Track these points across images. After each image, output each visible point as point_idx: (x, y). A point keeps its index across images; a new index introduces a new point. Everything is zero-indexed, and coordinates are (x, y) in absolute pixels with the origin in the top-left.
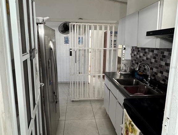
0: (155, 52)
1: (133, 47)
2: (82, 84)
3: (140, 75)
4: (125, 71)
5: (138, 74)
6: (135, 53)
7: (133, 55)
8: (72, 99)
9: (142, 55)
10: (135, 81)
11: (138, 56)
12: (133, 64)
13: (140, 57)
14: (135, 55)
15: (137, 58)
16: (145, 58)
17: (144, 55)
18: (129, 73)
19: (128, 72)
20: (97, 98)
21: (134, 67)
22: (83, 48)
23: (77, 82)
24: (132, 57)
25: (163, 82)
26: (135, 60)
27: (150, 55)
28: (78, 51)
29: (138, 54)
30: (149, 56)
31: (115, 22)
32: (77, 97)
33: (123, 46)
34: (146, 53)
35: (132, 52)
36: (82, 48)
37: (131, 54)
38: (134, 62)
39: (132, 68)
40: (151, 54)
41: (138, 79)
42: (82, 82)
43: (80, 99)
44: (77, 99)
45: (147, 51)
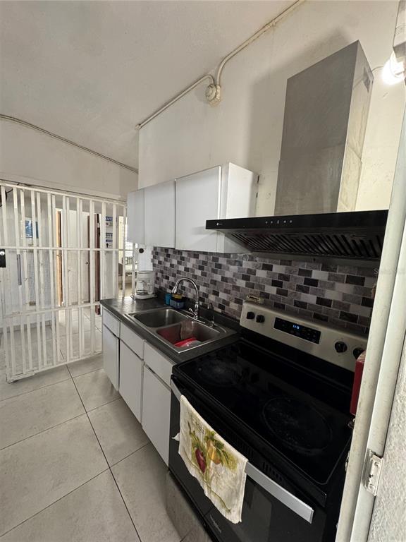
0: (202, 258)
1: (155, 248)
2: (41, 327)
3: (177, 300)
4: (146, 293)
5: (173, 299)
6: (162, 259)
7: (157, 263)
8: (11, 376)
9: (175, 262)
10: (169, 312)
11: (168, 265)
12: (158, 278)
13: (172, 266)
14: (160, 262)
15: (166, 268)
16: (182, 268)
17: (179, 263)
18: (153, 296)
19: (151, 294)
20: (85, 356)
21: (159, 284)
22: (40, 247)
23: (25, 326)
24: (154, 265)
25: (220, 311)
26: (162, 272)
27: (191, 263)
28: (25, 254)
29: (167, 261)
30: (189, 265)
31: (118, 197)
32: (28, 368)
33: (134, 245)
34: (183, 259)
35: (154, 257)
36: (38, 248)
37: (152, 261)
38: (159, 275)
39: (157, 286)
40: (193, 261)
41: (174, 309)
42: (41, 323)
43: (37, 371)
44: (27, 373)
45: (184, 255)
